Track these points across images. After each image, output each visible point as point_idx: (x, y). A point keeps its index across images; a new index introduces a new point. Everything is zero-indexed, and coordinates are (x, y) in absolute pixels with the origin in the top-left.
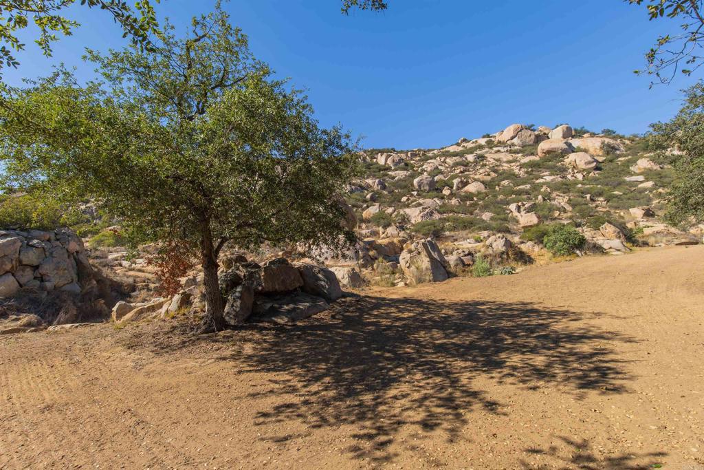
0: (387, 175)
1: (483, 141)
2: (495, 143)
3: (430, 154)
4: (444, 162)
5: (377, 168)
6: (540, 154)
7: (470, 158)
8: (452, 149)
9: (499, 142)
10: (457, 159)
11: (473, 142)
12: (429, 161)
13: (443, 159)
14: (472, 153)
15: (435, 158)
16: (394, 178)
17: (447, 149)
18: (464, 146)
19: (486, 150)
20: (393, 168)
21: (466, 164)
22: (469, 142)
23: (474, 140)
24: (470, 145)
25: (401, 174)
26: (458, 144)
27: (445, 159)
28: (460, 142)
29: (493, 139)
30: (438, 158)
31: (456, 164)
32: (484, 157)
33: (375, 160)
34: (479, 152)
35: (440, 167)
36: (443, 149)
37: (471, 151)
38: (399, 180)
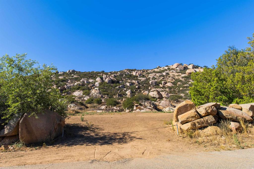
0: (138, 79)
1: (166, 68)
2: (171, 69)
3: (149, 71)
4: (156, 75)
5: (133, 76)
6: (187, 73)
7: (164, 74)
8: (156, 70)
9: (172, 69)
10: (160, 74)
11: (163, 68)
12: (150, 74)
13: (155, 74)
14: (164, 72)
15: (152, 73)
16: (141, 80)
17: (154, 70)
18: (160, 69)
19: (168, 71)
20: (139, 77)
21: (163, 76)
22: (161, 68)
23: (163, 67)
24: (162, 69)
25: (143, 79)
26: (158, 68)
27: (156, 74)
28: (157, 67)
29: (170, 67)
30: (153, 73)
31: (160, 76)
32: (168, 74)
33: (131, 73)
34: (166, 72)
35: (155, 77)
36: (152, 70)
37: (163, 71)
38: (143, 81)
